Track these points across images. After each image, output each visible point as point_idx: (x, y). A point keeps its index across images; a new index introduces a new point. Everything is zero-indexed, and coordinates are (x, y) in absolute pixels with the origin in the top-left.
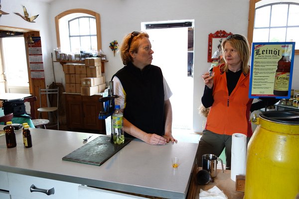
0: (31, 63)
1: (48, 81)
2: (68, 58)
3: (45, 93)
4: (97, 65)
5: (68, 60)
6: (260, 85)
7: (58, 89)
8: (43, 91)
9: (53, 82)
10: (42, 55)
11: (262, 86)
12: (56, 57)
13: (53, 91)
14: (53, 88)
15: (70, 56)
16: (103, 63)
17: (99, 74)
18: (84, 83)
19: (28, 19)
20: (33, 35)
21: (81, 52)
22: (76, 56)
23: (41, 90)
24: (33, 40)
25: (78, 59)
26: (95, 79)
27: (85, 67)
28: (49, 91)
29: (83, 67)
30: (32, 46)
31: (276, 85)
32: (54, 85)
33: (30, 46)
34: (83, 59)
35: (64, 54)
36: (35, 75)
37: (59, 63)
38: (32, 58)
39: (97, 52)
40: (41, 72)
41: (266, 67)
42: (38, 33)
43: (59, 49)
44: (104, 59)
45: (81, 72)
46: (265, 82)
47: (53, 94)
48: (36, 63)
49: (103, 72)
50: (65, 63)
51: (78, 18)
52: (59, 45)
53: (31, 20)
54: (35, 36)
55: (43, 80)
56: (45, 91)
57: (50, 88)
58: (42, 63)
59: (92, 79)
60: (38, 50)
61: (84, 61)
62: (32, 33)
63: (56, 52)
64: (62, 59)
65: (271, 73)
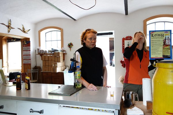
0: (24, 55)
1: (33, 65)
2: (45, 52)
3: (30, 72)
4: (61, 55)
5: (45, 53)
6: (155, 52)
7: (38, 70)
8: (30, 71)
9: (35, 66)
10: (30, 51)
11: (156, 53)
12: (38, 52)
13: (35, 71)
14: (35, 69)
15: (46, 51)
16: (64, 55)
17: (62, 61)
18: (54, 65)
19: (24, 32)
20: (26, 40)
21: (52, 49)
22: (49, 51)
23: (29, 70)
24: (26, 43)
25: (50, 53)
26: (59, 63)
27: (54, 57)
28: (33, 71)
29: (53, 57)
30: (25, 46)
31: (164, 53)
32: (36, 68)
33: (24, 46)
34: (53, 53)
35: (43, 50)
36: (26, 62)
37: (39, 55)
38: (25, 53)
39: (61, 49)
40: (29, 60)
41: (157, 43)
42: (29, 39)
43: (40, 48)
44: (65, 52)
45: (52, 59)
46: (158, 51)
47: (35, 73)
48: (27, 55)
49: (64, 60)
50: (43, 55)
51: (51, 31)
52: (40, 45)
53: (26, 32)
54: (27, 41)
55: (30, 64)
56: (31, 71)
57: (33, 69)
58: (30, 55)
59: (58, 63)
60: (28, 48)
61: (54, 53)
62: (26, 39)
63: (38, 49)
64: (41, 53)
65: (160, 46)
